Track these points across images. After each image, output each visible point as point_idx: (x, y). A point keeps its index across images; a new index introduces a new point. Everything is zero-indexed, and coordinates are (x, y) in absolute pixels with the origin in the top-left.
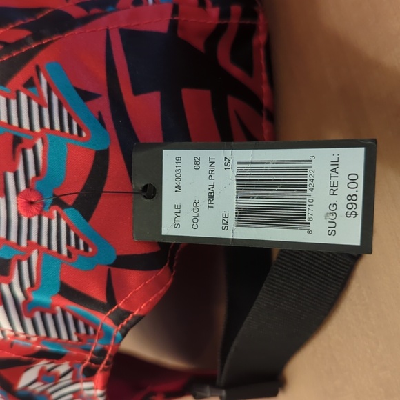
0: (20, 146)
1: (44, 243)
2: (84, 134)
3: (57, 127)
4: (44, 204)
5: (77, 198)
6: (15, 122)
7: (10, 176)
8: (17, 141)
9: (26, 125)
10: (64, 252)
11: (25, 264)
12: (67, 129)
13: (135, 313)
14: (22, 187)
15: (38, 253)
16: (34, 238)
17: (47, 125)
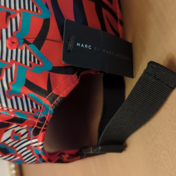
0: (9, 17)
1: (19, 60)
2: (39, 11)
3: (27, 8)
4: (19, 43)
5: (35, 40)
6: (8, 6)
7: (4, 31)
8: (8, 14)
9: (13, 7)
10: (28, 64)
11: (9, 70)
12: (31, 9)
13: (60, 96)
14: (9, 35)
15: (16, 65)
16: (14, 58)
17: (22, 7)
